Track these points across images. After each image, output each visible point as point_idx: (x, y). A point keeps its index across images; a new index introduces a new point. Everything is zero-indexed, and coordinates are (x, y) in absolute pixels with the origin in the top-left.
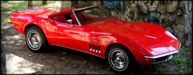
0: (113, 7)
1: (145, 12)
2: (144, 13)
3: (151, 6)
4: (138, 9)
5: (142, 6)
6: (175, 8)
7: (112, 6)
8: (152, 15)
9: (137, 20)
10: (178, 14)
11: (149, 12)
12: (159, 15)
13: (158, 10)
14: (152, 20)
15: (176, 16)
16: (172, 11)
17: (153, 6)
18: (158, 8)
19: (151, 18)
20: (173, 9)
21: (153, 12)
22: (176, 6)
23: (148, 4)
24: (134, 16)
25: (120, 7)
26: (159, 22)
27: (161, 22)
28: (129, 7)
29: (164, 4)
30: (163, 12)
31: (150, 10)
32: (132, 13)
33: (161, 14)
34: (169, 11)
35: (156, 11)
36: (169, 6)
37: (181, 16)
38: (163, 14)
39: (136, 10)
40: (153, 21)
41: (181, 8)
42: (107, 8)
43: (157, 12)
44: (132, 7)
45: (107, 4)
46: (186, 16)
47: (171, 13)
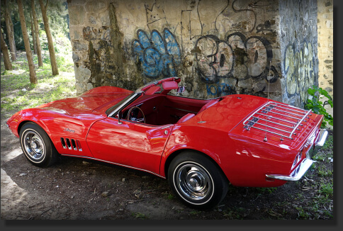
0: (157, 74)
1: (211, 79)
2: (209, 80)
3: (221, 69)
4: (199, 74)
5: (206, 70)
6: (263, 68)
7: (155, 72)
8: (223, 82)
9: (198, 92)
10: (269, 78)
11: (217, 78)
12: (235, 81)
13: (234, 73)
14: (224, 91)
15: (264, 81)
16: (257, 74)
17: (224, 68)
18: (232, 69)
19: (221, 88)
20: (259, 70)
21: (224, 77)
22: (265, 65)
23: (215, 65)
24: (193, 86)
25: (169, 73)
26: (235, 93)
27: (238, 93)
28: (183, 72)
29: (242, 63)
30: (242, 76)
31: (219, 75)
32: (189, 81)
33: (238, 80)
34: (253, 75)
35: (230, 76)
36: (252, 65)
37: (275, 81)
38: (242, 79)
39: (196, 76)
40: (226, 91)
41: (273, 68)
42: (147, 76)
43: (232, 77)
44: (188, 72)
45: (147, 70)
46: (282, 80)
47: (256, 78)
